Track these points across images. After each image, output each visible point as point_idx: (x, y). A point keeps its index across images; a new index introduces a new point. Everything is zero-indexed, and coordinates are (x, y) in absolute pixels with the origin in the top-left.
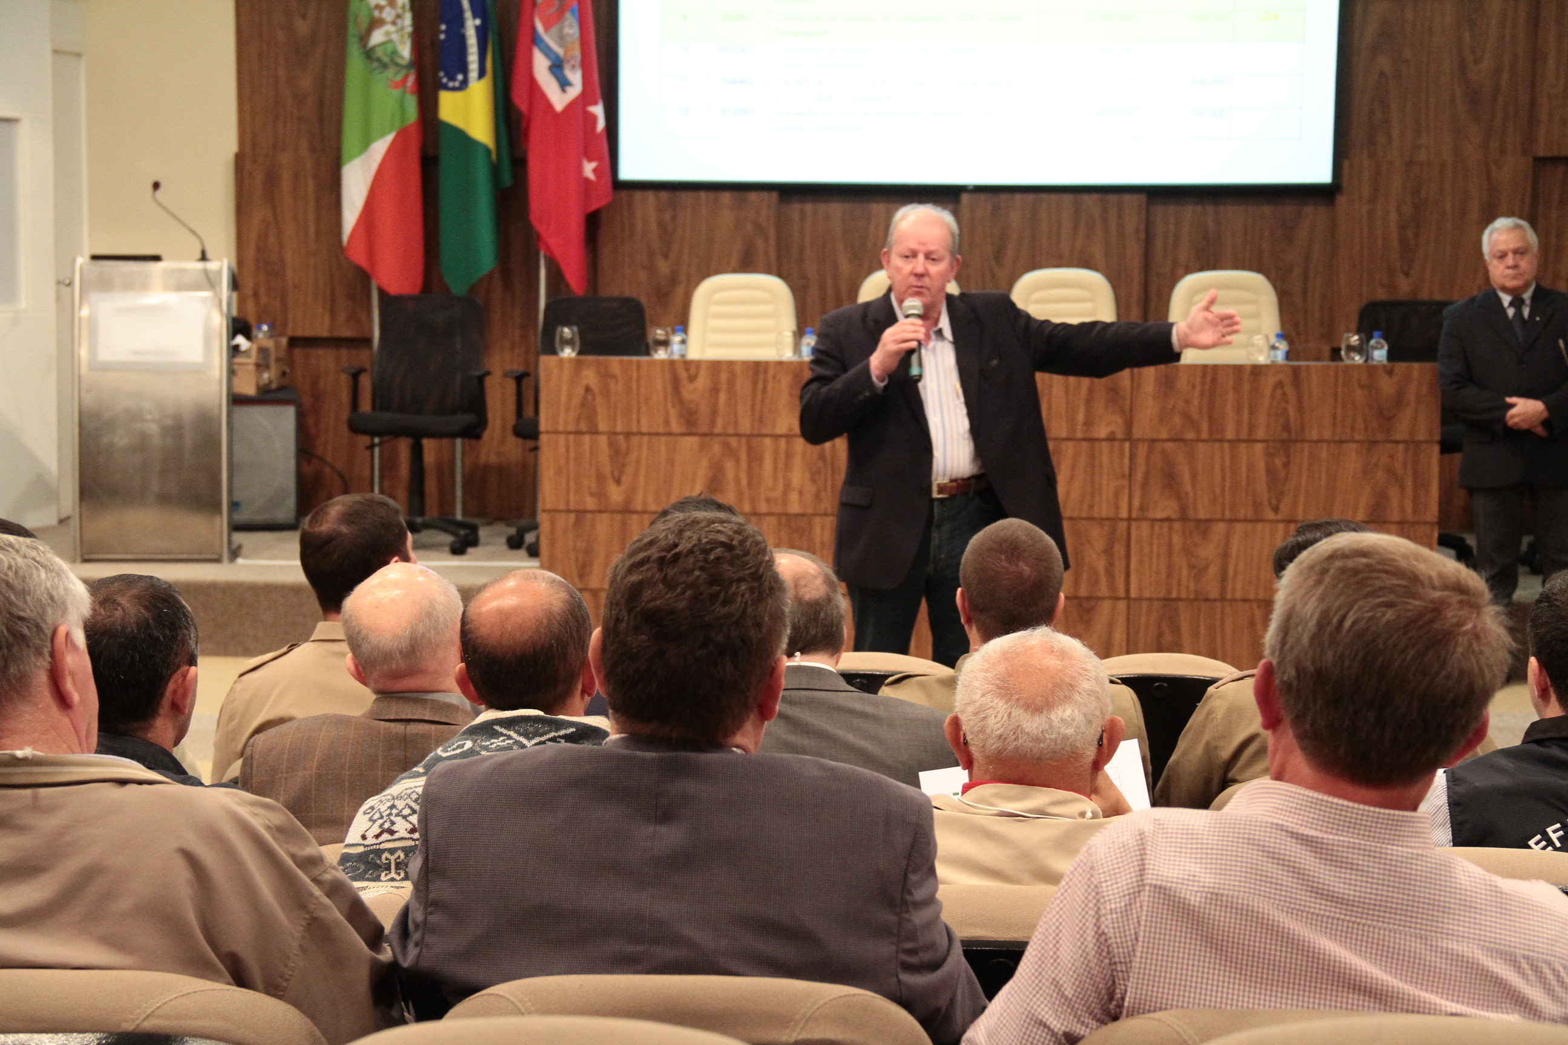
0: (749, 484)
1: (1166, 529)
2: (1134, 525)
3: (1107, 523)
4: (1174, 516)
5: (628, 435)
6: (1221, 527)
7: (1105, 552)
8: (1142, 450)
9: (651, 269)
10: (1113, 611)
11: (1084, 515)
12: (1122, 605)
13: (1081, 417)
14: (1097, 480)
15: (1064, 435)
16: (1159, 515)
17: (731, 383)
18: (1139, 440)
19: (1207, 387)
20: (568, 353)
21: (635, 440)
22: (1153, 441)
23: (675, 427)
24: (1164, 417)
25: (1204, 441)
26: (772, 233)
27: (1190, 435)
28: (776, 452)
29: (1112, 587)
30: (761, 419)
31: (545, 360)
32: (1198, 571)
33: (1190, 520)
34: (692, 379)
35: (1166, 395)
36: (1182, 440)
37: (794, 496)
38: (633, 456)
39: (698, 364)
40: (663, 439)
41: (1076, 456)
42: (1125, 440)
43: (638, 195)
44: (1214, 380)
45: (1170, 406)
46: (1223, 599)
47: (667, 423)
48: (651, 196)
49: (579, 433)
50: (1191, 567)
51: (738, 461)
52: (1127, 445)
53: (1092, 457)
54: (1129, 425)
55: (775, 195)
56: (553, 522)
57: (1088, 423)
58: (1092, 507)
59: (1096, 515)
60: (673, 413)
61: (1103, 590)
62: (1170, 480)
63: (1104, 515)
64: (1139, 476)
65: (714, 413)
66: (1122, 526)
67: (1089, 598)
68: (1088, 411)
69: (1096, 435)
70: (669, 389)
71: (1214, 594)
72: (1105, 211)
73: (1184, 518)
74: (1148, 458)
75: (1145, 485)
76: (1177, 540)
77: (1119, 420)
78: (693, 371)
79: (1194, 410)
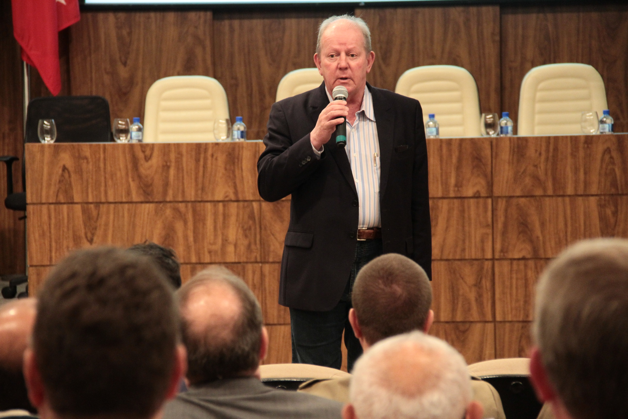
0: (195, 241)
1: (522, 267)
2: (496, 263)
3: (476, 262)
4: (528, 256)
5: (98, 204)
7: (475, 285)
8: (501, 205)
9: (113, 74)
10: (483, 334)
11: (458, 257)
12: (490, 327)
13: (453, 181)
14: (467, 228)
15: (440, 195)
16: (516, 257)
17: (179, 160)
18: (499, 197)
19: (551, 154)
20: (48, 140)
21: (103, 208)
22: (511, 197)
23: (135, 197)
24: (517, 178)
25: (549, 196)
26: (208, 43)
27: (539, 192)
28: (215, 214)
29: (482, 312)
30: (203, 189)
31: (29, 146)
33: (541, 259)
34: (147, 159)
35: (518, 161)
36: (532, 196)
37: (231, 249)
38: (102, 221)
39: (152, 146)
40: (126, 206)
41: (450, 211)
42: (487, 197)
43: (101, 16)
44: (556, 149)
45: (522, 170)
47: (129, 193)
48: (111, 17)
49: (58, 203)
51: (185, 222)
52: (490, 201)
53: (462, 211)
54: (490, 185)
55: (209, 14)
56: (39, 275)
57: (459, 185)
58: (463, 250)
59: (467, 257)
60: (133, 185)
61: (475, 315)
62: (524, 228)
63: (473, 257)
64: (500, 225)
65: (166, 185)
66: (488, 265)
67: (464, 322)
68: (458, 176)
69: (464, 195)
70: (130, 166)
72: (467, 21)
73: (535, 257)
74: (506, 210)
75: (504, 233)
77: (483, 182)
78: (148, 152)
79: (541, 173)
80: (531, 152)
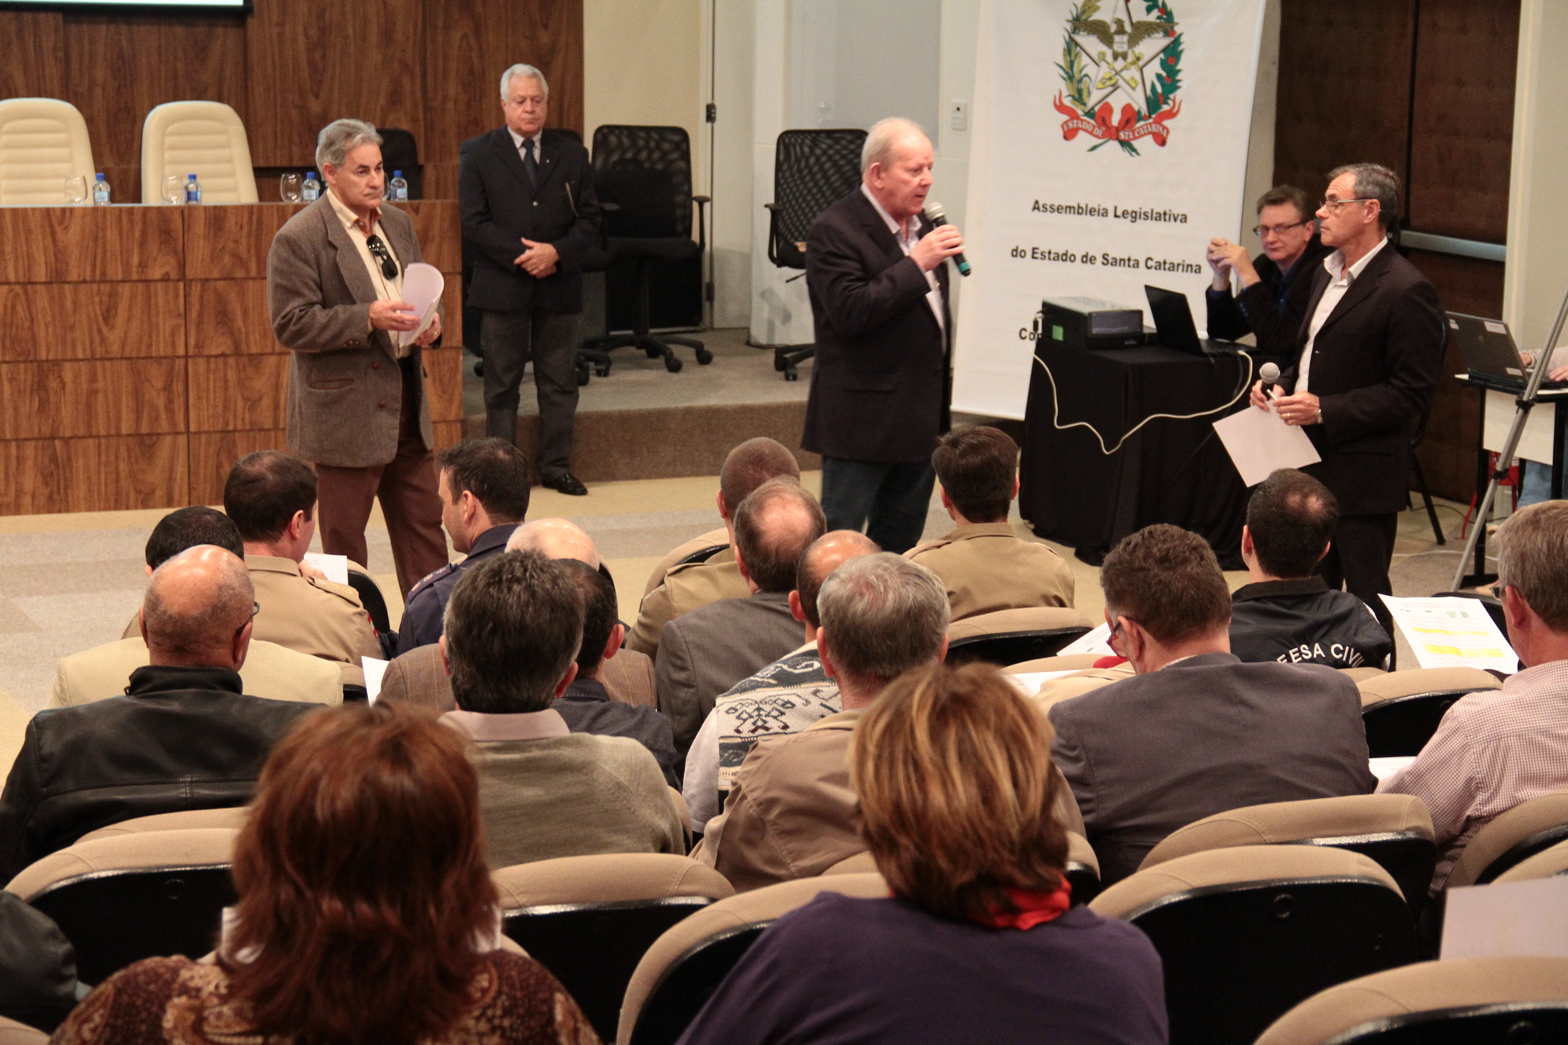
1: (221, 366)
2: (190, 360)
3: (165, 361)
4: (229, 352)
6: (272, 361)
7: (165, 389)
8: (196, 290)
10: (174, 445)
11: (143, 355)
12: (182, 440)
13: (135, 260)
14: (153, 319)
15: (120, 277)
16: (214, 352)
18: (192, 280)
19: (254, 227)
22: (207, 280)
24: (215, 255)
25: (253, 279)
27: (240, 274)
29: (173, 423)
32: (253, 403)
33: (243, 355)
35: (215, 236)
36: (233, 279)
41: (132, 298)
42: (178, 280)
44: (260, 221)
45: (220, 246)
46: (276, 427)
50: (246, 399)
52: (181, 285)
53: (148, 298)
54: (182, 266)
57: (143, 265)
58: (150, 346)
59: (154, 355)
61: (164, 426)
62: (224, 318)
63: (162, 354)
64: (194, 314)
66: (180, 364)
67: (150, 435)
68: (141, 253)
69: (150, 277)
71: (268, 423)
73: (238, 353)
74: (202, 296)
75: (199, 324)
76: (232, 374)
77: (173, 262)
79: (242, 249)
80: (231, 224)
